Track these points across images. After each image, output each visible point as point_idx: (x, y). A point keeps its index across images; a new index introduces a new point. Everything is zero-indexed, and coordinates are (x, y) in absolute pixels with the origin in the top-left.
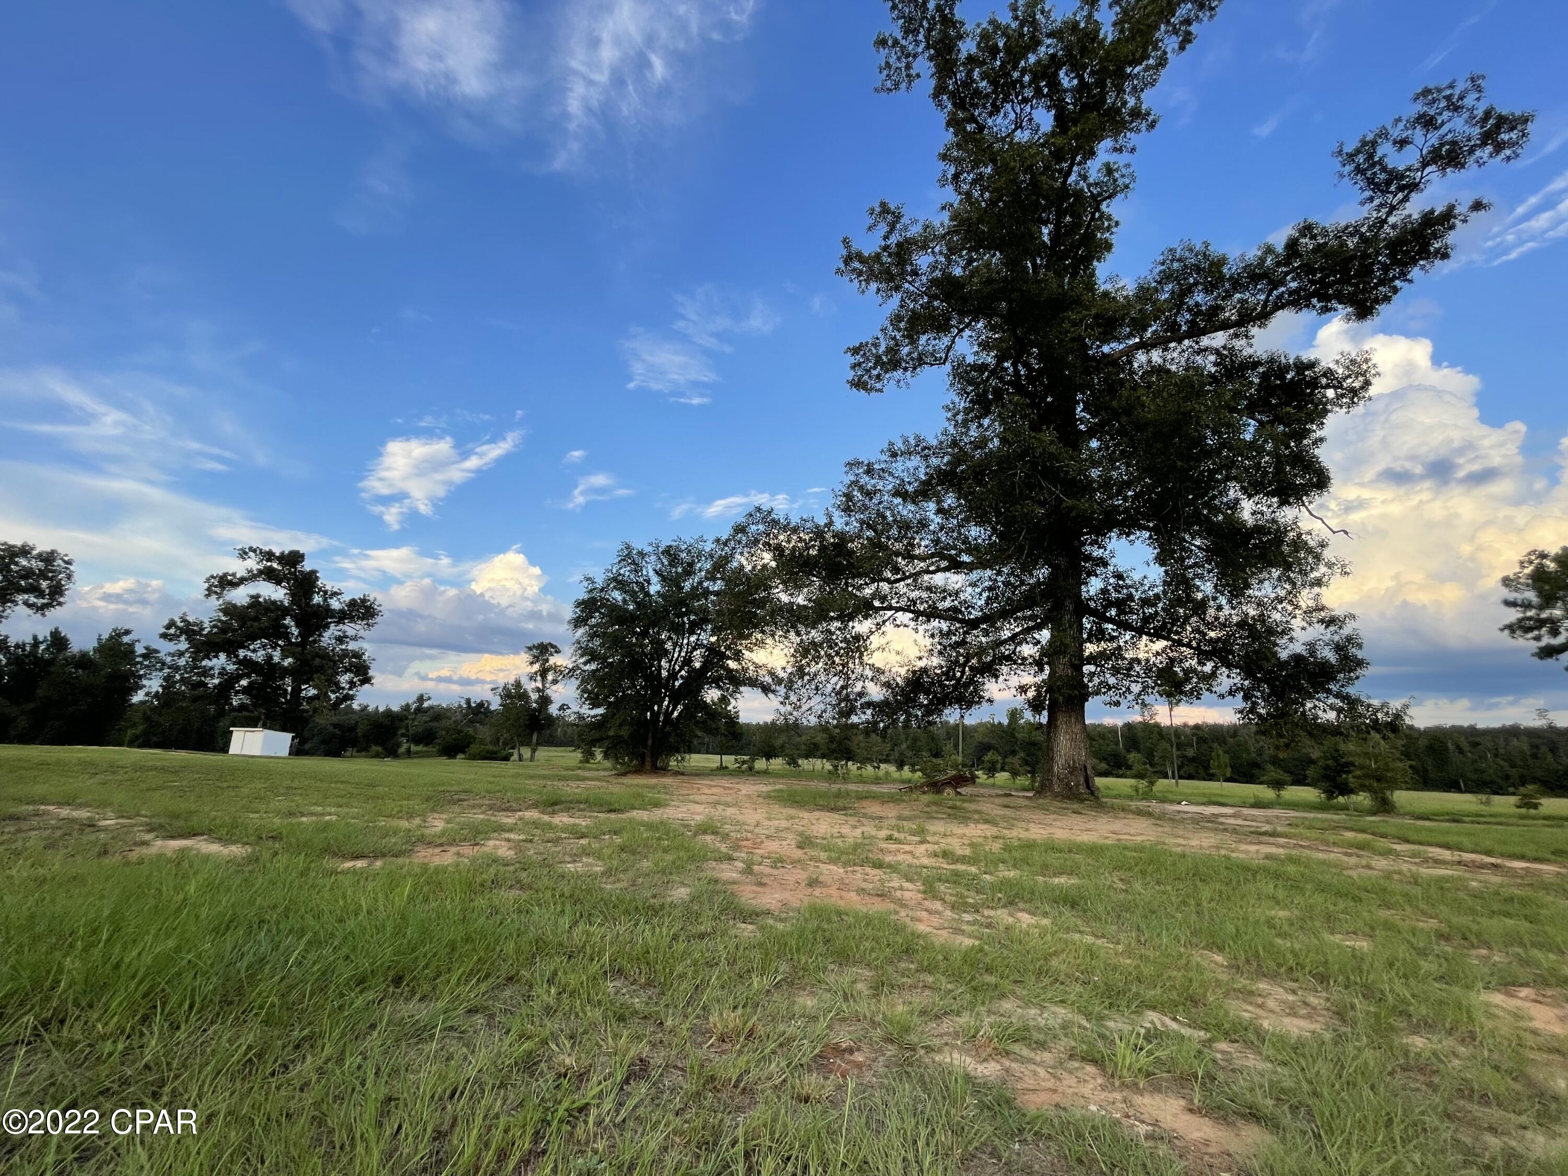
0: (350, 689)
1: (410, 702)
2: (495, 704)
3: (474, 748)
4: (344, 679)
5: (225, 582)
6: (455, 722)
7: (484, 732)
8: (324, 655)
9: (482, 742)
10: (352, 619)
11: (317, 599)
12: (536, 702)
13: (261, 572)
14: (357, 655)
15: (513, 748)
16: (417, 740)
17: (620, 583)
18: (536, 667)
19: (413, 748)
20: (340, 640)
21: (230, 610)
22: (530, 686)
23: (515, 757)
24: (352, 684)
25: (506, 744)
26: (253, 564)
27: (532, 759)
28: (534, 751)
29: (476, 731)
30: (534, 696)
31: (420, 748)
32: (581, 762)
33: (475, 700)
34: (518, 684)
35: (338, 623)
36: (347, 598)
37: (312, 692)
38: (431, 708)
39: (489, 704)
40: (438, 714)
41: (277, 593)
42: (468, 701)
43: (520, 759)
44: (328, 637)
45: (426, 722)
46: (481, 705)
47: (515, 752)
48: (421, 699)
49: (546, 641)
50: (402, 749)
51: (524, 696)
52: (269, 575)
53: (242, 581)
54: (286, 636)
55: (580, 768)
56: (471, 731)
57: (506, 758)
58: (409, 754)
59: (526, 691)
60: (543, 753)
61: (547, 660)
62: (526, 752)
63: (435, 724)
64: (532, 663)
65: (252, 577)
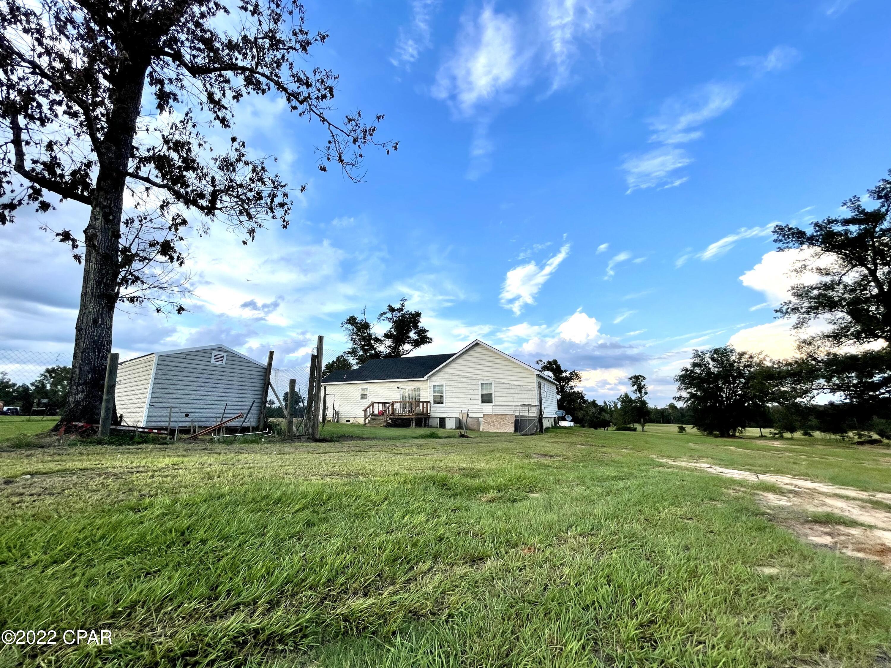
2: (619, 405)
12: (638, 403)
18: (635, 387)
22: (634, 397)
28: (643, 427)
30: (637, 400)
34: (626, 395)
49: (637, 374)
59: (632, 399)
61: (640, 383)
62: (639, 426)
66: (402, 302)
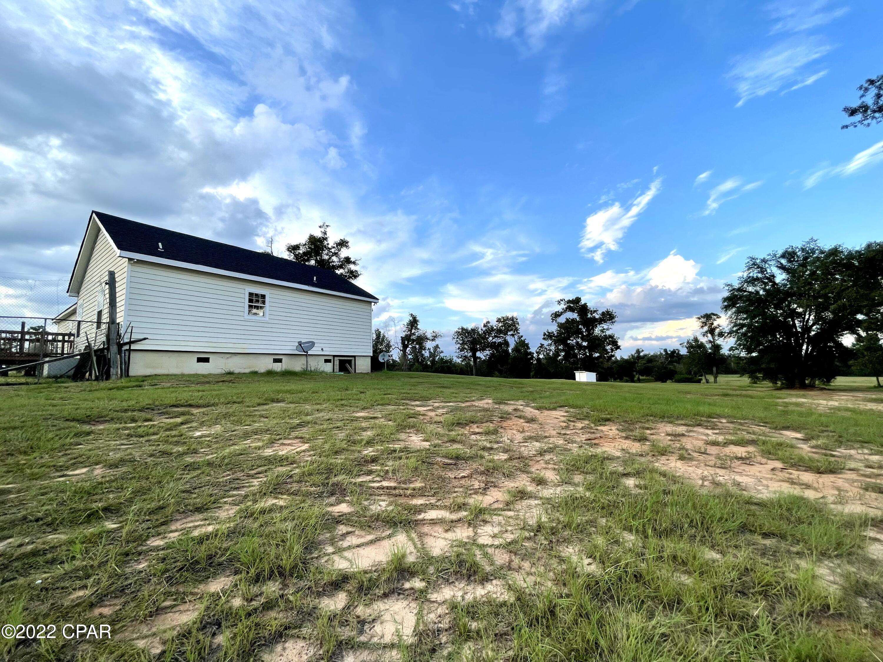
0: (612, 352)
1: (633, 354)
2: (684, 351)
3: (677, 377)
4: (609, 348)
5: (557, 315)
6: (662, 363)
7: (680, 367)
8: (597, 338)
9: (681, 373)
10: (605, 322)
11: (589, 316)
12: (710, 349)
13: (566, 308)
14: (611, 337)
15: (701, 376)
16: (642, 373)
17: (752, 281)
18: (706, 328)
19: (641, 377)
20: (602, 331)
21: (560, 326)
22: (703, 340)
23: (704, 381)
24: (612, 350)
25: (696, 374)
26: (563, 306)
27: (715, 382)
28: (716, 378)
29: (675, 366)
30: (709, 346)
31: (644, 377)
32: (750, 383)
33: (670, 349)
34: (696, 340)
35: (600, 324)
36: (600, 312)
37: (597, 355)
38: (645, 356)
39: (679, 351)
40: (651, 359)
41: (574, 316)
42: (665, 350)
43: (707, 382)
44: (597, 331)
45: (644, 364)
46: (673, 352)
47: (703, 378)
48: (638, 351)
49: (709, 312)
50: (636, 379)
51: (701, 346)
52: (570, 309)
53: (562, 313)
54: (582, 333)
55: (749, 387)
56: (671, 367)
57: (699, 381)
58: (639, 381)
59: (702, 343)
60: (723, 379)
61: (712, 324)
62: (711, 378)
63: (650, 365)
64: (702, 327)
65: (565, 311)
66: (323, 230)
